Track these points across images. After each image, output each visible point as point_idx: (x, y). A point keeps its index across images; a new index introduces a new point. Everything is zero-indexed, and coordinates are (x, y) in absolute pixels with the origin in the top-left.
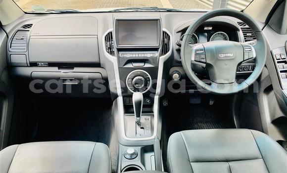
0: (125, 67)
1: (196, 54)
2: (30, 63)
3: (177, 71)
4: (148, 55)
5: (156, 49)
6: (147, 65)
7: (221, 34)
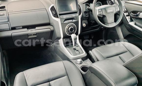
0: (64, 23)
1: (99, 12)
2: (11, 28)
3: (84, 22)
4: (73, 15)
5: (76, 13)
6: (74, 21)
7: (99, 3)
